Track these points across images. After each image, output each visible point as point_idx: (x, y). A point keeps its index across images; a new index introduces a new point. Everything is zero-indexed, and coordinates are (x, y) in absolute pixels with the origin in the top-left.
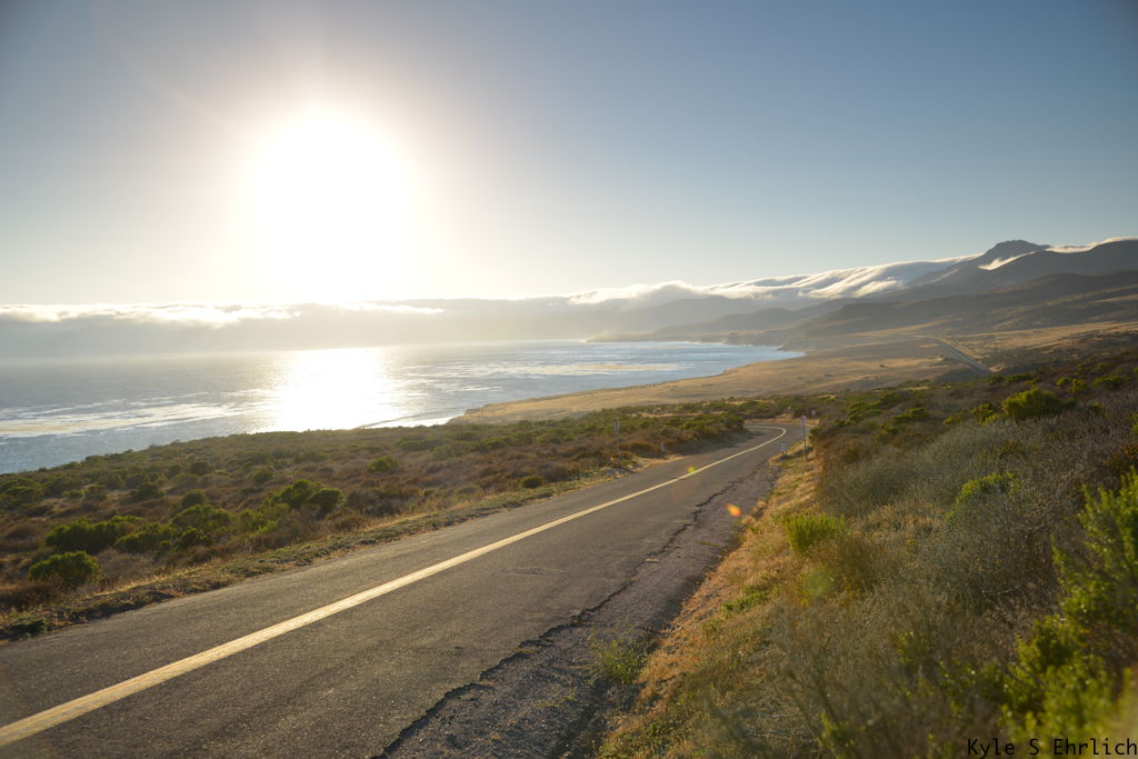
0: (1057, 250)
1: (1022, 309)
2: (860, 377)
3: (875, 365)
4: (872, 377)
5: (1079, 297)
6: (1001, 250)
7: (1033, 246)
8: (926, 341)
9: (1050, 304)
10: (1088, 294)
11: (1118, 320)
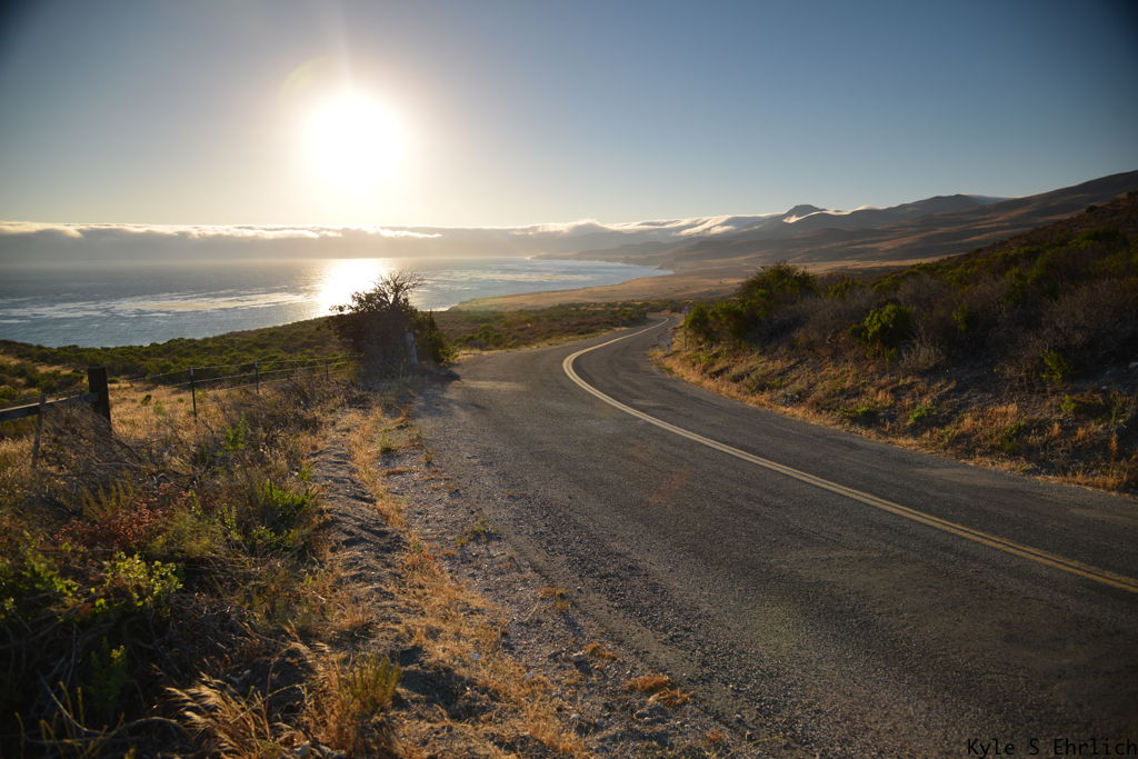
0: (831, 212)
1: (807, 250)
2: (706, 290)
3: (715, 282)
4: (713, 289)
5: (840, 244)
6: (797, 210)
7: (817, 209)
8: (748, 267)
9: (824, 247)
10: (846, 242)
11: (861, 259)
